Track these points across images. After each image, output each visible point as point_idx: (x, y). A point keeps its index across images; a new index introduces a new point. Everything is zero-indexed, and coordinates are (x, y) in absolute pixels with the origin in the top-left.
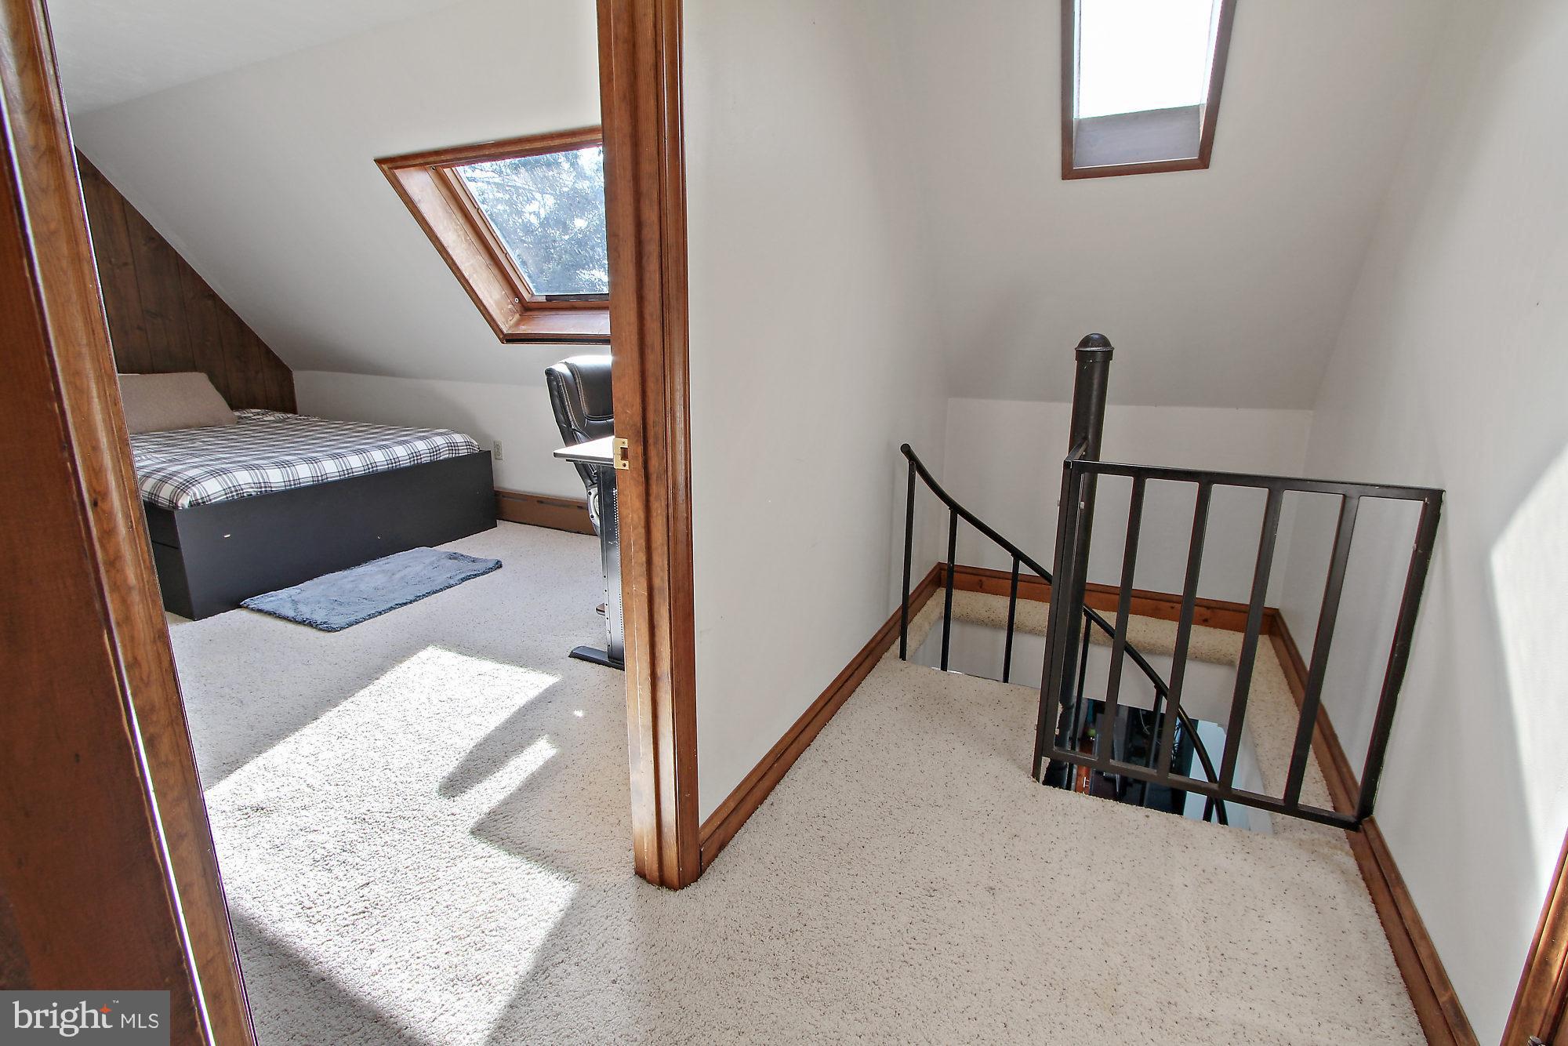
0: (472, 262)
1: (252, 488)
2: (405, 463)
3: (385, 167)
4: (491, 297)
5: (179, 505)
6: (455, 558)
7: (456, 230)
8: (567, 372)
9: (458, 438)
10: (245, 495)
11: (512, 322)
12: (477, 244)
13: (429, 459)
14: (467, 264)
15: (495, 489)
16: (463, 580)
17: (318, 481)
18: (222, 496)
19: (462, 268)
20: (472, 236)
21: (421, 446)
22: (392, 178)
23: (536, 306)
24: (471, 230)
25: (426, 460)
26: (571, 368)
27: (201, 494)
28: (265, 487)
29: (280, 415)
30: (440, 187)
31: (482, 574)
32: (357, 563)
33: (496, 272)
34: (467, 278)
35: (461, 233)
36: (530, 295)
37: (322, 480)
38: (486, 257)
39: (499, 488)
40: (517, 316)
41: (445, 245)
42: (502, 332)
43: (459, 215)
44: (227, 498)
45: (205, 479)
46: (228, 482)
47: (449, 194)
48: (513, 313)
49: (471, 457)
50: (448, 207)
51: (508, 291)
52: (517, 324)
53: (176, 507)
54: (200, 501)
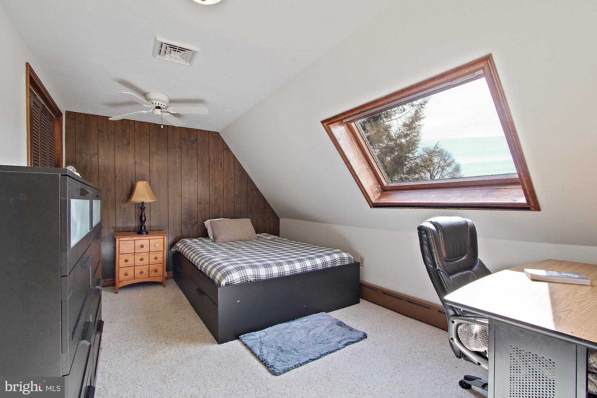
0: (360, 167)
1: (252, 277)
2: (320, 267)
3: (325, 124)
4: (368, 184)
5: (221, 284)
6: (341, 326)
7: (354, 152)
8: (432, 227)
9: (345, 255)
10: (249, 281)
11: (377, 197)
12: (363, 158)
13: (331, 265)
14: (358, 168)
15: (360, 282)
16: (346, 345)
17: (281, 275)
18: (239, 281)
19: (356, 170)
20: (361, 155)
21: (328, 259)
22: (327, 129)
23: (390, 188)
24: (361, 152)
25: (329, 266)
26: (435, 224)
27: (230, 279)
28: (258, 277)
29: (272, 237)
30: (348, 132)
31: (357, 341)
32: (293, 319)
33: (371, 172)
34: (358, 175)
35: (357, 153)
36: (387, 183)
37: (283, 275)
38: (367, 165)
39: (362, 281)
40: (379, 194)
41: (349, 159)
42: (371, 201)
43: (356, 145)
44: (241, 282)
45: (234, 272)
46: (243, 274)
47: (352, 135)
48: (377, 192)
49: (350, 265)
50: (351, 142)
51: (376, 181)
52: (380, 198)
53: (220, 285)
54: (230, 283)
